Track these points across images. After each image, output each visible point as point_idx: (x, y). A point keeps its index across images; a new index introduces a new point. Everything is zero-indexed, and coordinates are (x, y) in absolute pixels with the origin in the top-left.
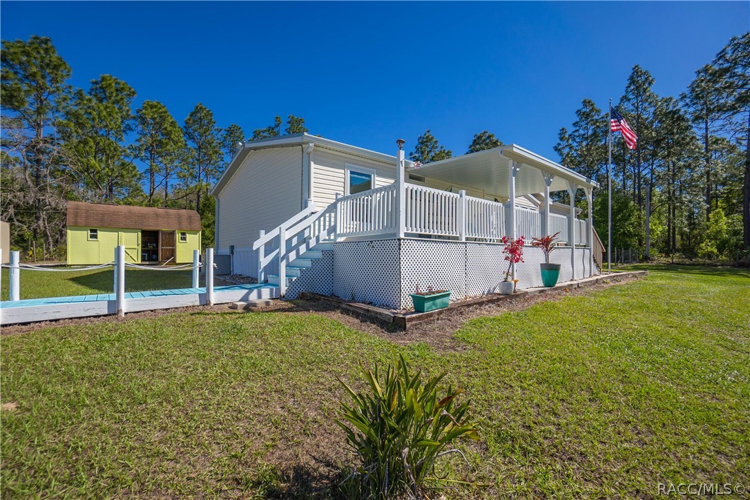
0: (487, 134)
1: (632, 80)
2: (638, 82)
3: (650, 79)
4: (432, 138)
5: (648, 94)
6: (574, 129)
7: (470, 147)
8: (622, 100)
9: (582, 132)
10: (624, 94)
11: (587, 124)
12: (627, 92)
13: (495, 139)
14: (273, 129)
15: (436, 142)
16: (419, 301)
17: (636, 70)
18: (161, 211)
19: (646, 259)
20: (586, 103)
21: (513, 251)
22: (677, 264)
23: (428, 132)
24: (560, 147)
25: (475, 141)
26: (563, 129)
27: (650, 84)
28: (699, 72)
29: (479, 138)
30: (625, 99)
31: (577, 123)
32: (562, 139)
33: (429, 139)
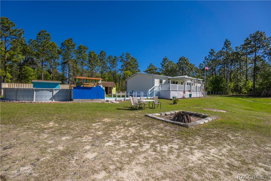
0: (184, 57)
1: (225, 43)
2: (227, 44)
3: (230, 43)
4: (167, 59)
5: (229, 48)
6: (208, 57)
7: (178, 61)
8: (222, 49)
9: (210, 58)
10: (223, 47)
11: (212, 56)
12: (224, 46)
13: (186, 59)
14: (122, 56)
15: (168, 60)
16: (173, 97)
17: (227, 40)
18: (107, 82)
19: (227, 94)
20: (212, 50)
21: (184, 92)
22: (234, 95)
23: (166, 57)
24: (205, 62)
25: (180, 59)
26: (206, 57)
27: (230, 45)
28: (245, 41)
29: (181, 58)
30: (223, 48)
31: (209, 55)
32: (205, 59)
33: (166, 59)
